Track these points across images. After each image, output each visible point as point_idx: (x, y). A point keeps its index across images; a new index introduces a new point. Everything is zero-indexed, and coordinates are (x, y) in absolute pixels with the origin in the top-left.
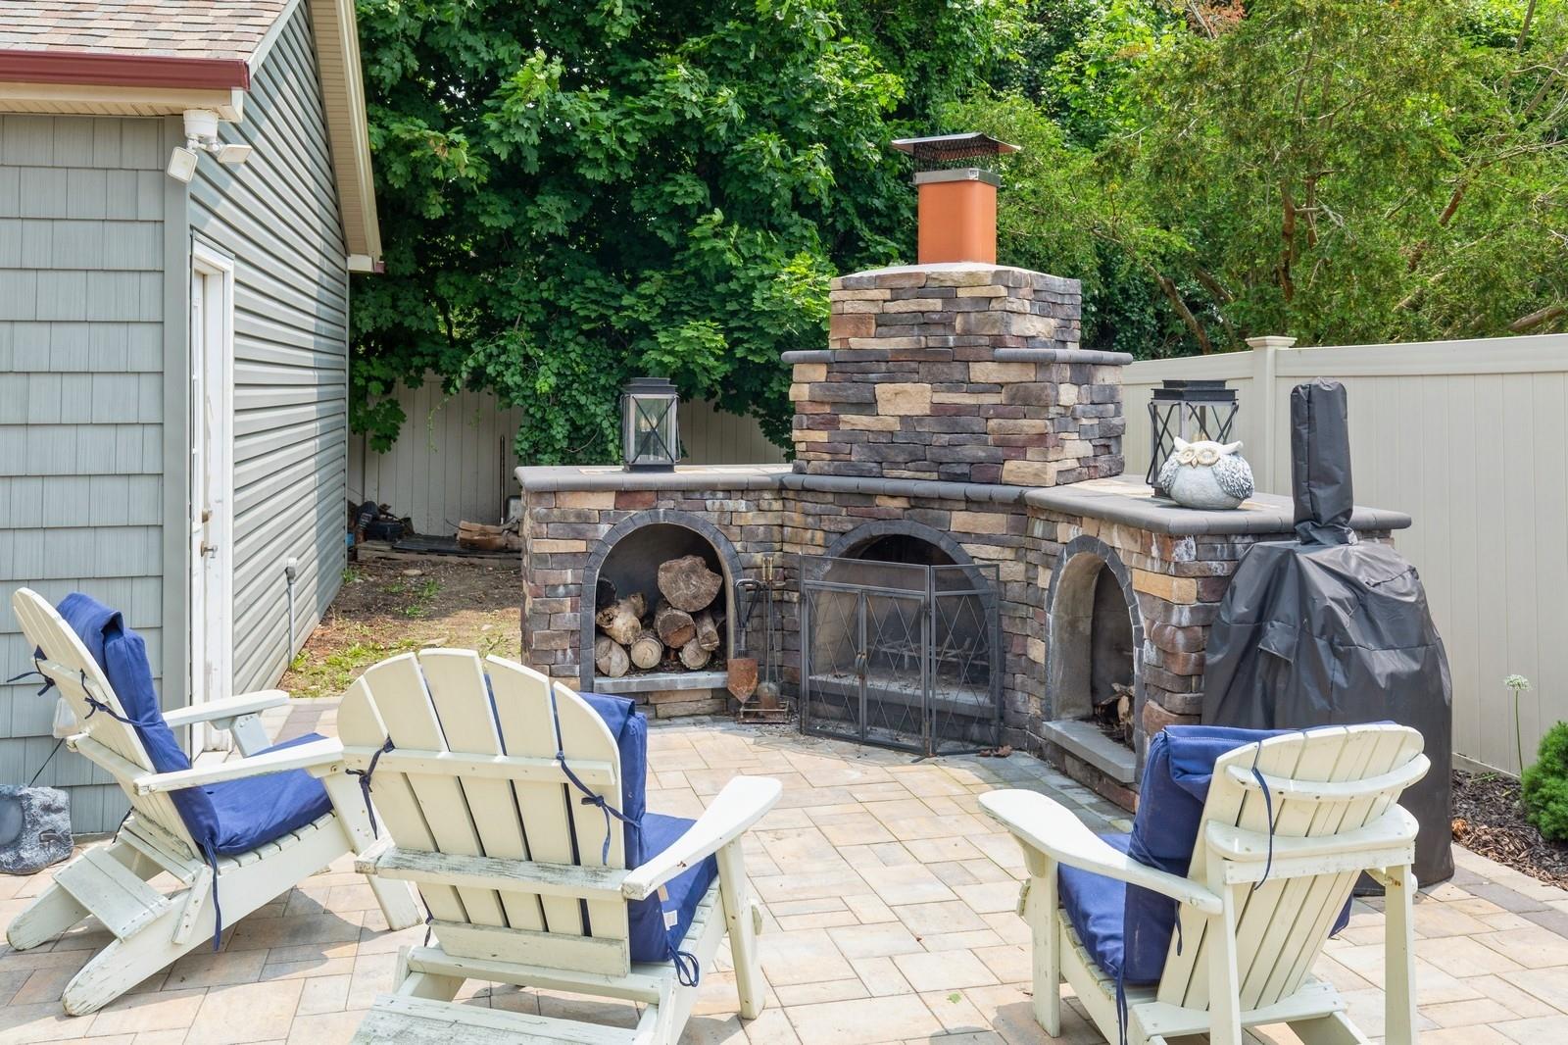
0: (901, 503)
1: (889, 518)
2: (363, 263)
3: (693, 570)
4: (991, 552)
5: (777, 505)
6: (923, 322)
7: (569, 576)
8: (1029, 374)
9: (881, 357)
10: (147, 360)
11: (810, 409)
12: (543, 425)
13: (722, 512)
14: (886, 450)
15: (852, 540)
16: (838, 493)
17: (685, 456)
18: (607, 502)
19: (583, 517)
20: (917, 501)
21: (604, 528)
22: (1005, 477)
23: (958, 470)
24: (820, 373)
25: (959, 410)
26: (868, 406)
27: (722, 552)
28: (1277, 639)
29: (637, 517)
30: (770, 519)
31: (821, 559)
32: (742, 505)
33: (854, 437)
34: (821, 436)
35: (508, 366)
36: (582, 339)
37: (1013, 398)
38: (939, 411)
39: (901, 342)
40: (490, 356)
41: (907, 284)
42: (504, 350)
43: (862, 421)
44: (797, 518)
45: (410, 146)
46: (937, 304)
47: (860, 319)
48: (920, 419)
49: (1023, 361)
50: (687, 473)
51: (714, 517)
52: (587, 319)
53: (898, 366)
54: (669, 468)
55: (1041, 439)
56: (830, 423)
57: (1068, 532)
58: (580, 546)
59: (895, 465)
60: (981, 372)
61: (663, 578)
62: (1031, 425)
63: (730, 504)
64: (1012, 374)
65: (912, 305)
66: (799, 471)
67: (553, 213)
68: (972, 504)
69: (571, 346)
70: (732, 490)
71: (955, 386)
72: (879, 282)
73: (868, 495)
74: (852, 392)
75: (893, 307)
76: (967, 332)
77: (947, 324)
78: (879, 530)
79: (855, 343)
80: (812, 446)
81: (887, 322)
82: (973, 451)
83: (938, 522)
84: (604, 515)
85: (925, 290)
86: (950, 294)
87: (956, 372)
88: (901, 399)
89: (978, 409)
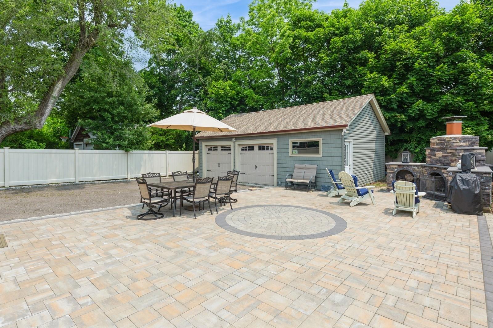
0: (436, 168)
1: (435, 170)
2: (387, 134)
3: (410, 176)
5: (422, 168)
6: (441, 144)
7: (391, 175)
8: (454, 151)
9: (436, 149)
10: (340, 151)
11: (428, 156)
12: (418, 157)
13: (413, 169)
14: (436, 161)
15: (430, 173)
16: (429, 167)
17: (410, 162)
18: (397, 166)
19: (393, 168)
20: (438, 168)
21: (396, 170)
22: (451, 165)
23: (445, 164)
24: (429, 151)
25: (446, 156)
26: (435, 155)
27: (413, 174)
29: (400, 169)
30: (420, 170)
31: (427, 176)
32: (416, 168)
33: (433, 159)
34: (429, 159)
35: (412, 147)
36: (425, 143)
37: (452, 154)
38: (443, 156)
39: (439, 147)
40: (409, 146)
41: (439, 139)
42: (411, 145)
43: (434, 157)
44: (424, 170)
45: (395, 116)
46: (443, 141)
47: (434, 143)
48: (441, 157)
49: (453, 149)
50: (410, 164)
51: (412, 169)
52: (426, 140)
53: (438, 150)
54: (408, 163)
55: (455, 160)
56: (430, 157)
58: (393, 172)
59: (438, 163)
60: (448, 151)
61: (406, 177)
62: (454, 158)
63: (414, 168)
64: (452, 151)
65: (440, 142)
66: (427, 164)
67: (421, 123)
68: (445, 168)
69: (423, 144)
70: (414, 166)
71: (445, 153)
72: (436, 138)
73: (432, 167)
74: (433, 153)
75: (438, 142)
76: (446, 145)
77: (444, 144)
78: (433, 172)
79: (433, 147)
80: (428, 161)
81: (437, 144)
82: (447, 162)
83: (440, 171)
84: (396, 168)
85: (442, 139)
86: (444, 140)
87: (445, 151)
88: (439, 154)
89: (448, 156)
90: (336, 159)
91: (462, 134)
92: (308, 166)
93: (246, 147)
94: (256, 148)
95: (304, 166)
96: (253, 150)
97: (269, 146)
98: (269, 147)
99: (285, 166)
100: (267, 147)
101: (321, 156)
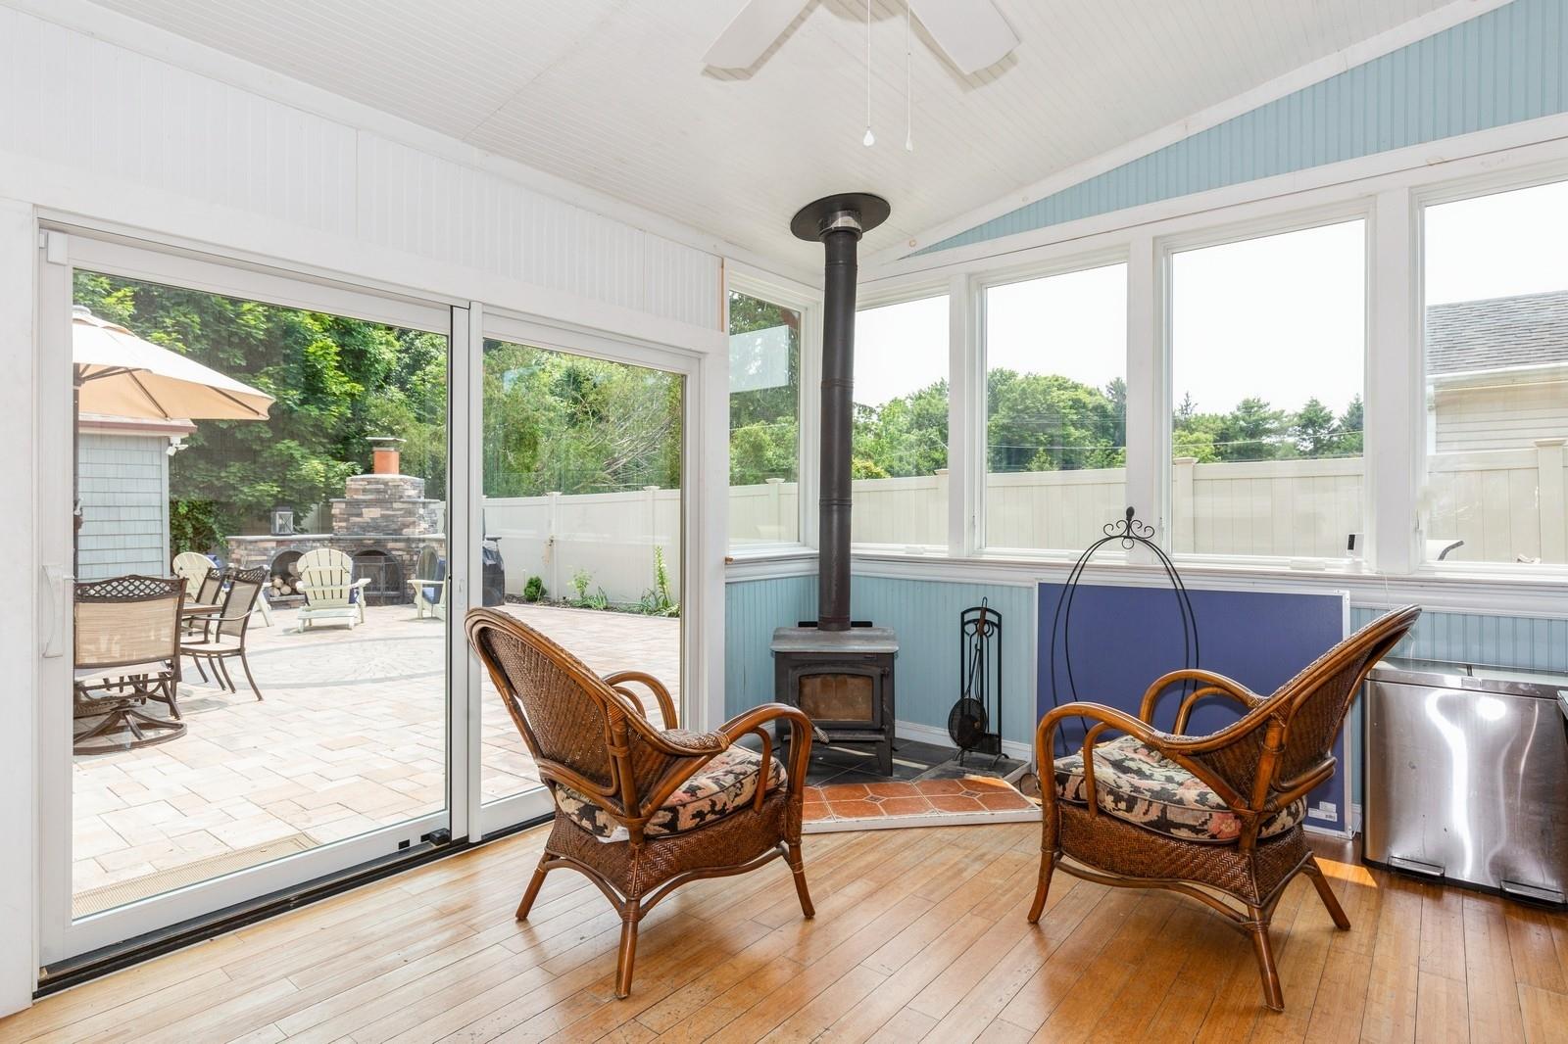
0: (372, 542)
1: (372, 546)
4: (400, 553)
6: (378, 491)
8: (411, 506)
9: (364, 501)
11: (339, 516)
14: (365, 528)
16: (350, 540)
18: (274, 544)
19: (266, 549)
20: (377, 540)
21: (273, 552)
22: (404, 533)
23: (389, 532)
24: (343, 506)
25: (389, 516)
26: (360, 515)
32: (318, 545)
33: (354, 524)
37: (406, 512)
38: (383, 516)
39: (371, 497)
41: (372, 480)
43: (357, 519)
46: (382, 486)
47: (356, 490)
48: (377, 519)
49: (408, 502)
50: (299, 536)
53: (369, 504)
54: (292, 535)
55: (414, 522)
56: (347, 520)
58: (265, 558)
60: (395, 505)
62: (411, 519)
64: (405, 506)
65: (376, 487)
66: (337, 534)
68: (396, 540)
70: (315, 540)
71: (388, 509)
72: (363, 479)
73: (361, 540)
74: (355, 511)
75: (368, 487)
76: (391, 494)
77: (386, 492)
79: (355, 497)
80: (340, 527)
81: (365, 491)
82: (394, 526)
83: (384, 546)
84: (273, 548)
85: (377, 482)
86: (386, 483)
87: (389, 505)
88: (371, 514)
89: (393, 516)
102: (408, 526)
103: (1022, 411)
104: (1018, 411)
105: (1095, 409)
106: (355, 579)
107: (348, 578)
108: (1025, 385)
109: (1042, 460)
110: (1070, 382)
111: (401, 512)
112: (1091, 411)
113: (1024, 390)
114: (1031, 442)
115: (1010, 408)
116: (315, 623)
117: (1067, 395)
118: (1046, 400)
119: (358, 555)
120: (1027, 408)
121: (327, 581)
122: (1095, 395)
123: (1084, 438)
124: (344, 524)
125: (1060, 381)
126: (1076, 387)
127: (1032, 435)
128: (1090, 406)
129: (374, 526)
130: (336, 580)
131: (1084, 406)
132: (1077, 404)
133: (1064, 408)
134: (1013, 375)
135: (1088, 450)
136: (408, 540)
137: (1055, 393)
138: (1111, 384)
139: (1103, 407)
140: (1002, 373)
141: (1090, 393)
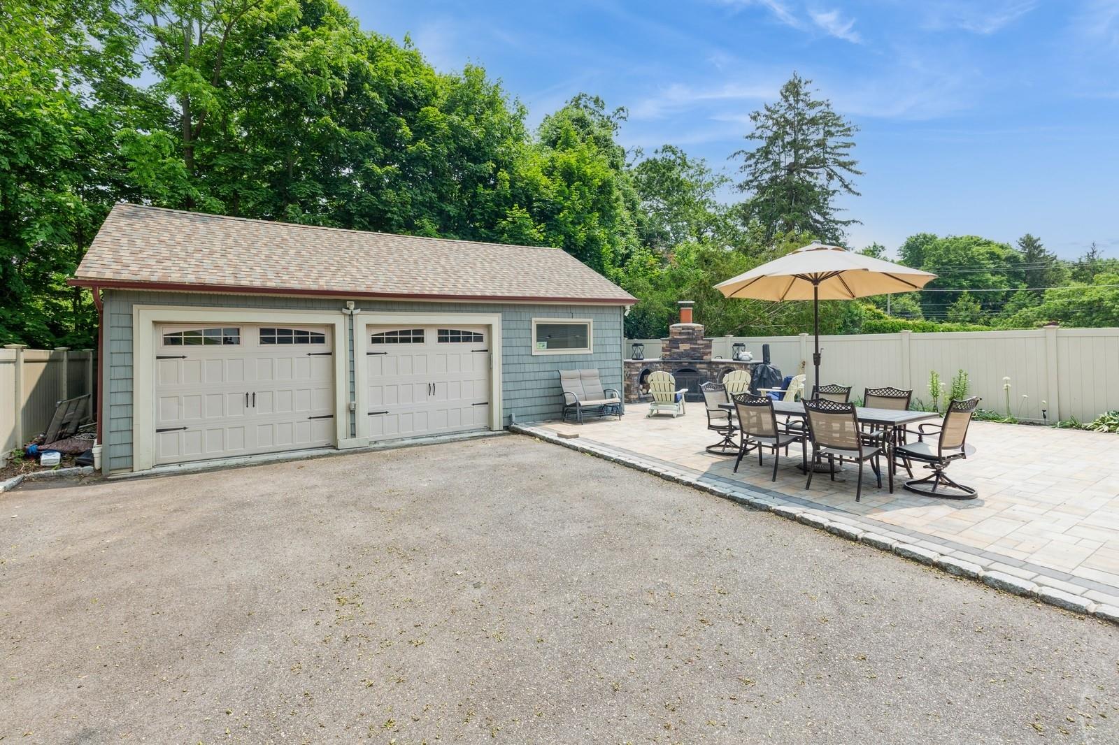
0: (687, 364)
1: (685, 366)
4: (705, 370)
6: (688, 333)
8: (708, 342)
9: (680, 339)
11: (666, 348)
14: (681, 355)
16: (675, 363)
20: (690, 363)
21: (641, 370)
22: (704, 359)
24: (668, 342)
26: (678, 348)
28: (765, 376)
29: (644, 367)
33: (674, 353)
38: (691, 348)
39: (684, 337)
46: (691, 331)
47: (676, 333)
48: (688, 350)
51: (654, 367)
53: (683, 341)
56: (670, 351)
57: (720, 366)
59: (683, 357)
60: (699, 342)
62: (708, 350)
64: (705, 342)
65: (687, 331)
66: (664, 359)
68: (701, 363)
70: (656, 363)
71: (694, 344)
74: (675, 345)
77: (693, 334)
78: (683, 368)
79: (675, 337)
81: (680, 333)
82: (698, 355)
84: (640, 367)
87: (695, 342)
88: (684, 347)
89: (699, 348)
90: (613, 357)
91: (693, 322)
92: (585, 372)
93: (395, 333)
94: (431, 336)
95: (576, 372)
96: (420, 340)
97: (473, 331)
98: (470, 333)
99: (520, 377)
100: (464, 333)
101: (591, 352)
102: (706, 354)
103: (946, 264)
104: (943, 264)
105: (1008, 259)
106: (678, 388)
107: (673, 387)
108: (948, 244)
109: (966, 299)
110: (983, 240)
111: (703, 346)
112: (1004, 261)
113: (947, 247)
114: (954, 286)
115: (935, 262)
116: (661, 412)
117: (983, 250)
118: (967, 255)
119: (679, 371)
120: (950, 261)
121: (663, 389)
122: (1006, 248)
123: (1001, 282)
124: (668, 353)
125: (976, 240)
126: (988, 243)
127: (955, 281)
128: (1004, 257)
129: (686, 354)
130: (667, 389)
131: (999, 257)
132: (993, 256)
133: (983, 260)
134: (934, 238)
135: (1003, 292)
136: (710, 363)
137: (975, 248)
138: (1021, 239)
139: (1015, 257)
140: (925, 237)
141: (1002, 247)
